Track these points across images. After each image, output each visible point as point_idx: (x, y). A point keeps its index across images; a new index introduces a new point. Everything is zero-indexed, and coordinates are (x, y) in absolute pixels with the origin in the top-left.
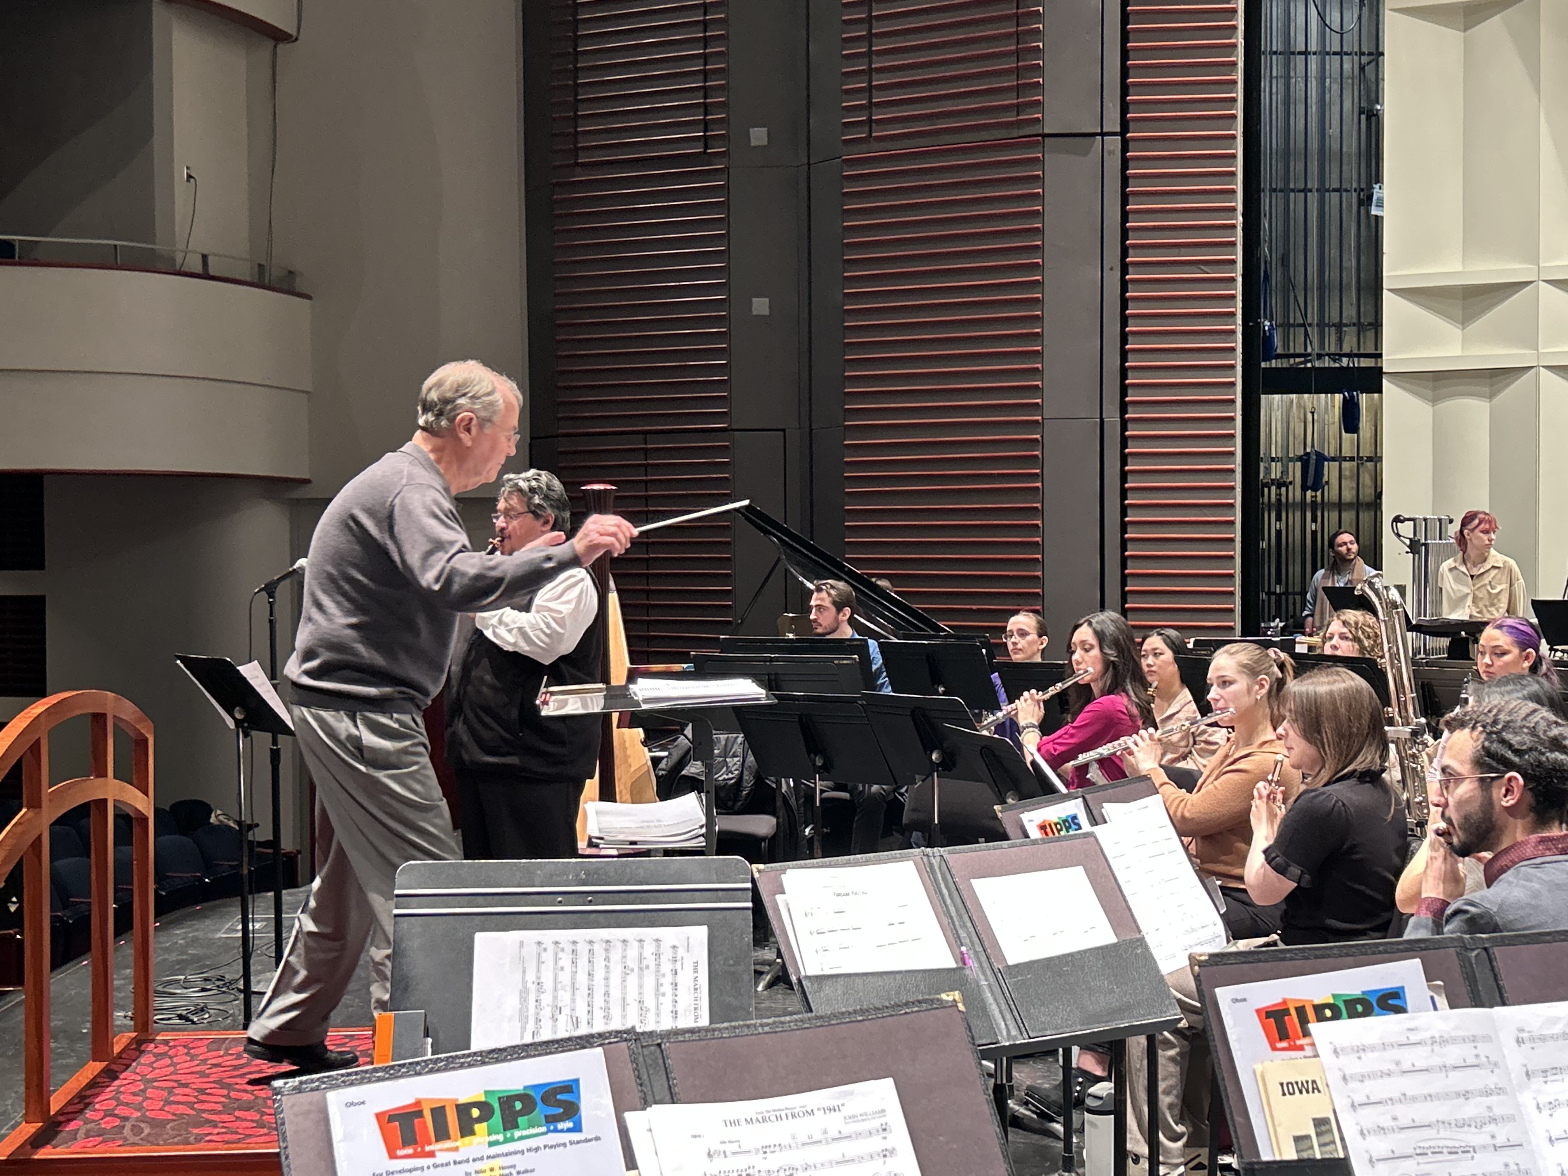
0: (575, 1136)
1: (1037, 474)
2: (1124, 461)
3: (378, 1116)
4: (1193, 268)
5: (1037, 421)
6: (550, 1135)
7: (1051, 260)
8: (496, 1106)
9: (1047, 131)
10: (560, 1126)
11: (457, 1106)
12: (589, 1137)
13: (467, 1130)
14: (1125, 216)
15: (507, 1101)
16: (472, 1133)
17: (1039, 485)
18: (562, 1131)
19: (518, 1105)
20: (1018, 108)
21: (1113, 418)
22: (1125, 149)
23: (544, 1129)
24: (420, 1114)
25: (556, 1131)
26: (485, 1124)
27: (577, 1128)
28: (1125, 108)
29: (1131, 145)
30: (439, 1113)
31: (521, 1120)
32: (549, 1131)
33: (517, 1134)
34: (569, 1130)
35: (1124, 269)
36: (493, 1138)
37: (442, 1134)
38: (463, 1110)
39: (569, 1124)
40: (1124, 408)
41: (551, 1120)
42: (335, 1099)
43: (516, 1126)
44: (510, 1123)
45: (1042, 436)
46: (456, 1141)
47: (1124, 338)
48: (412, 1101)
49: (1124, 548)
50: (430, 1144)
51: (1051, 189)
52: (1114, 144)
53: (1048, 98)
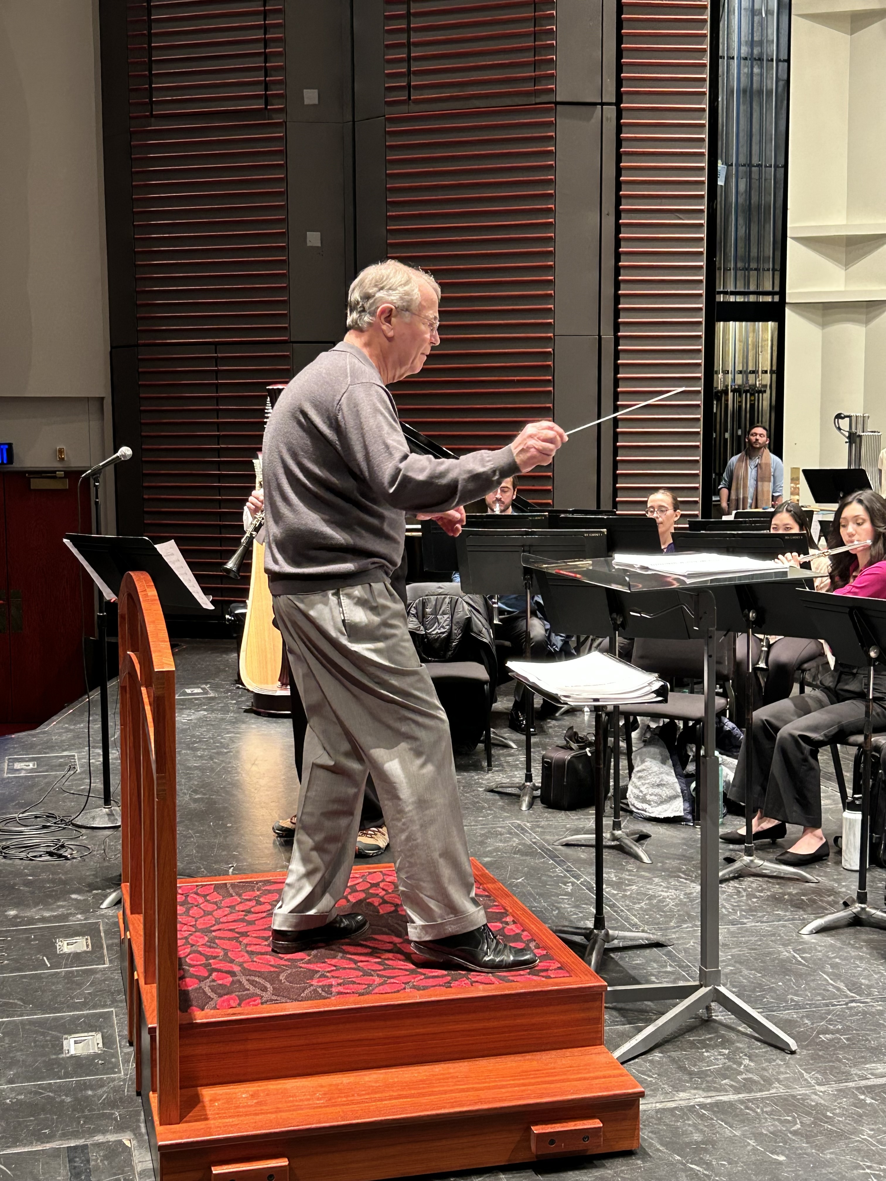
1: (549, 380)
2: (616, 371)
4: (672, 215)
5: (550, 338)
7: (560, 205)
9: (558, 99)
14: (619, 171)
17: (551, 389)
20: (535, 80)
21: (608, 336)
22: (619, 116)
28: (619, 82)
29: (624, 114)
35: (618, 214)
40: (617, 327)
45: (554, 350)
47: (617, 271)
49: (616, 440)
51: (562, 148)
52: (610, 112)
53: (560, 73)
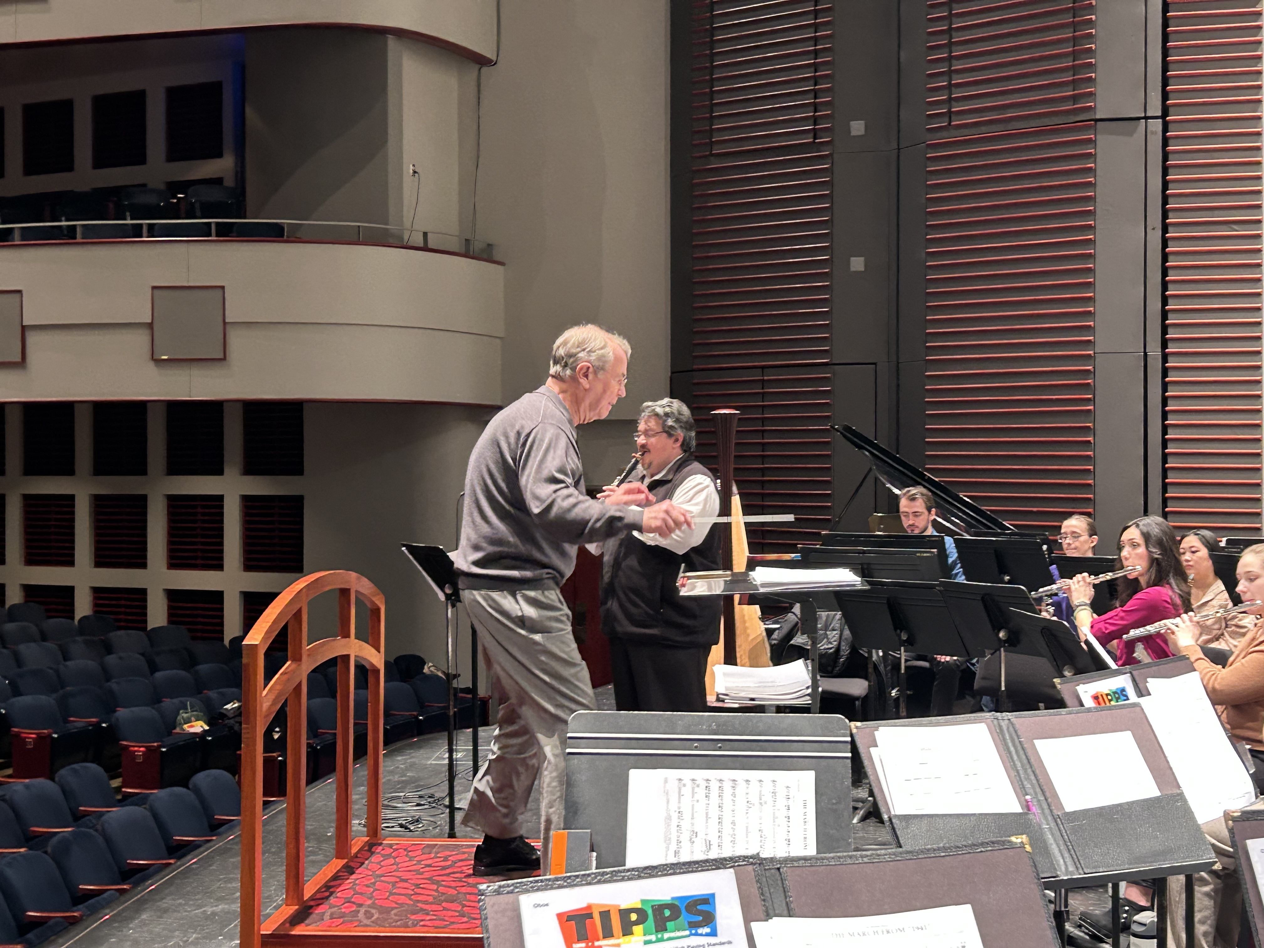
0: (712, 940)
1: (1089, 399)
2: (1165, 389)
3: (560, 916)
4: (1225, 227)
5: (1089, 355)
6: (692, 937)
7: (1101, 223)
8: (650, 912)
9: (1098, 116)
10: (700, 931)
11: (620, 910)
12: (723, 941)
13: (627, 931)
14: (1165, 185)
15: (659, 909)
16: (631, 933)
17: (1091, 407)
18: (701, 935)
19: (667, 913)
20: (1075, 98)
21: (1155, 352)
22: (1165, 129)
23: (687, 933)
24: (590, 916)
25: (696, 934)
26: (641, 926)
27: (714, 934)
28: (1165, 96)
29: (1171, 127)
30: (605, 915)
31: (670, 925)
32: (691, 934)
33: (666, 935)
34: (707, 935)
35: (1165, 229)
36: (648, 938)
37: (608, 934)
38: (624, 913)
39: (707, 930)
40: (1164, 344)
41: (693, 925)
42: (527, 901)
43: (665, 929)
44: (661, 927)
45: (1094, 368)
46: (619, 938)
47: (1165, 286)
48: (584, 905)
49: (1165, 461)
50: (598, 940)
51: (1102, 165)
52: (1156, 125)
53: (1099, 90)
